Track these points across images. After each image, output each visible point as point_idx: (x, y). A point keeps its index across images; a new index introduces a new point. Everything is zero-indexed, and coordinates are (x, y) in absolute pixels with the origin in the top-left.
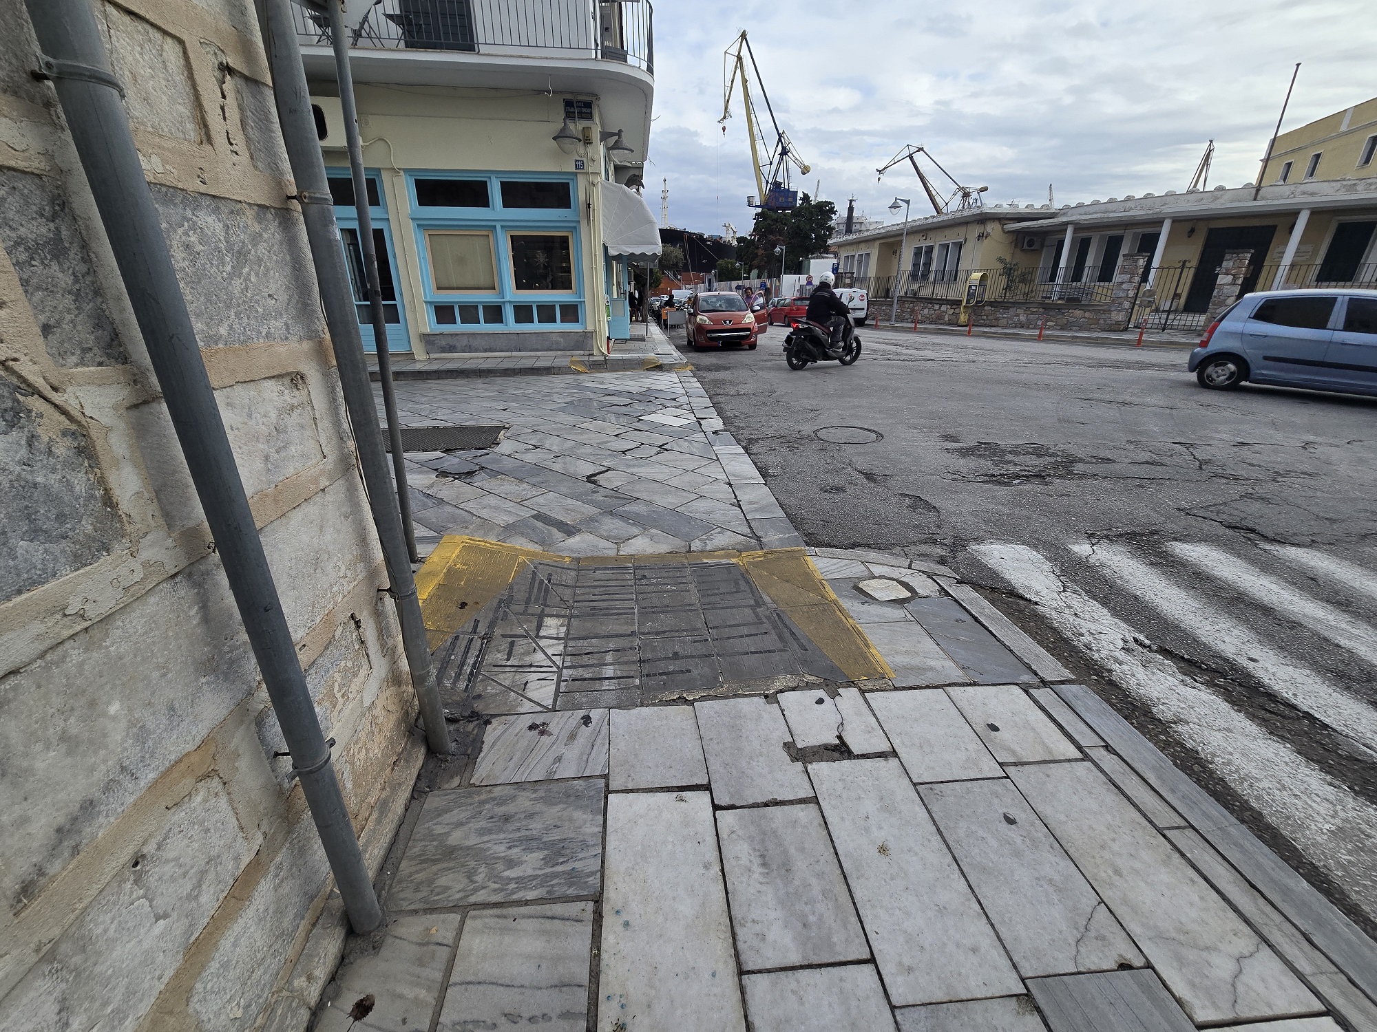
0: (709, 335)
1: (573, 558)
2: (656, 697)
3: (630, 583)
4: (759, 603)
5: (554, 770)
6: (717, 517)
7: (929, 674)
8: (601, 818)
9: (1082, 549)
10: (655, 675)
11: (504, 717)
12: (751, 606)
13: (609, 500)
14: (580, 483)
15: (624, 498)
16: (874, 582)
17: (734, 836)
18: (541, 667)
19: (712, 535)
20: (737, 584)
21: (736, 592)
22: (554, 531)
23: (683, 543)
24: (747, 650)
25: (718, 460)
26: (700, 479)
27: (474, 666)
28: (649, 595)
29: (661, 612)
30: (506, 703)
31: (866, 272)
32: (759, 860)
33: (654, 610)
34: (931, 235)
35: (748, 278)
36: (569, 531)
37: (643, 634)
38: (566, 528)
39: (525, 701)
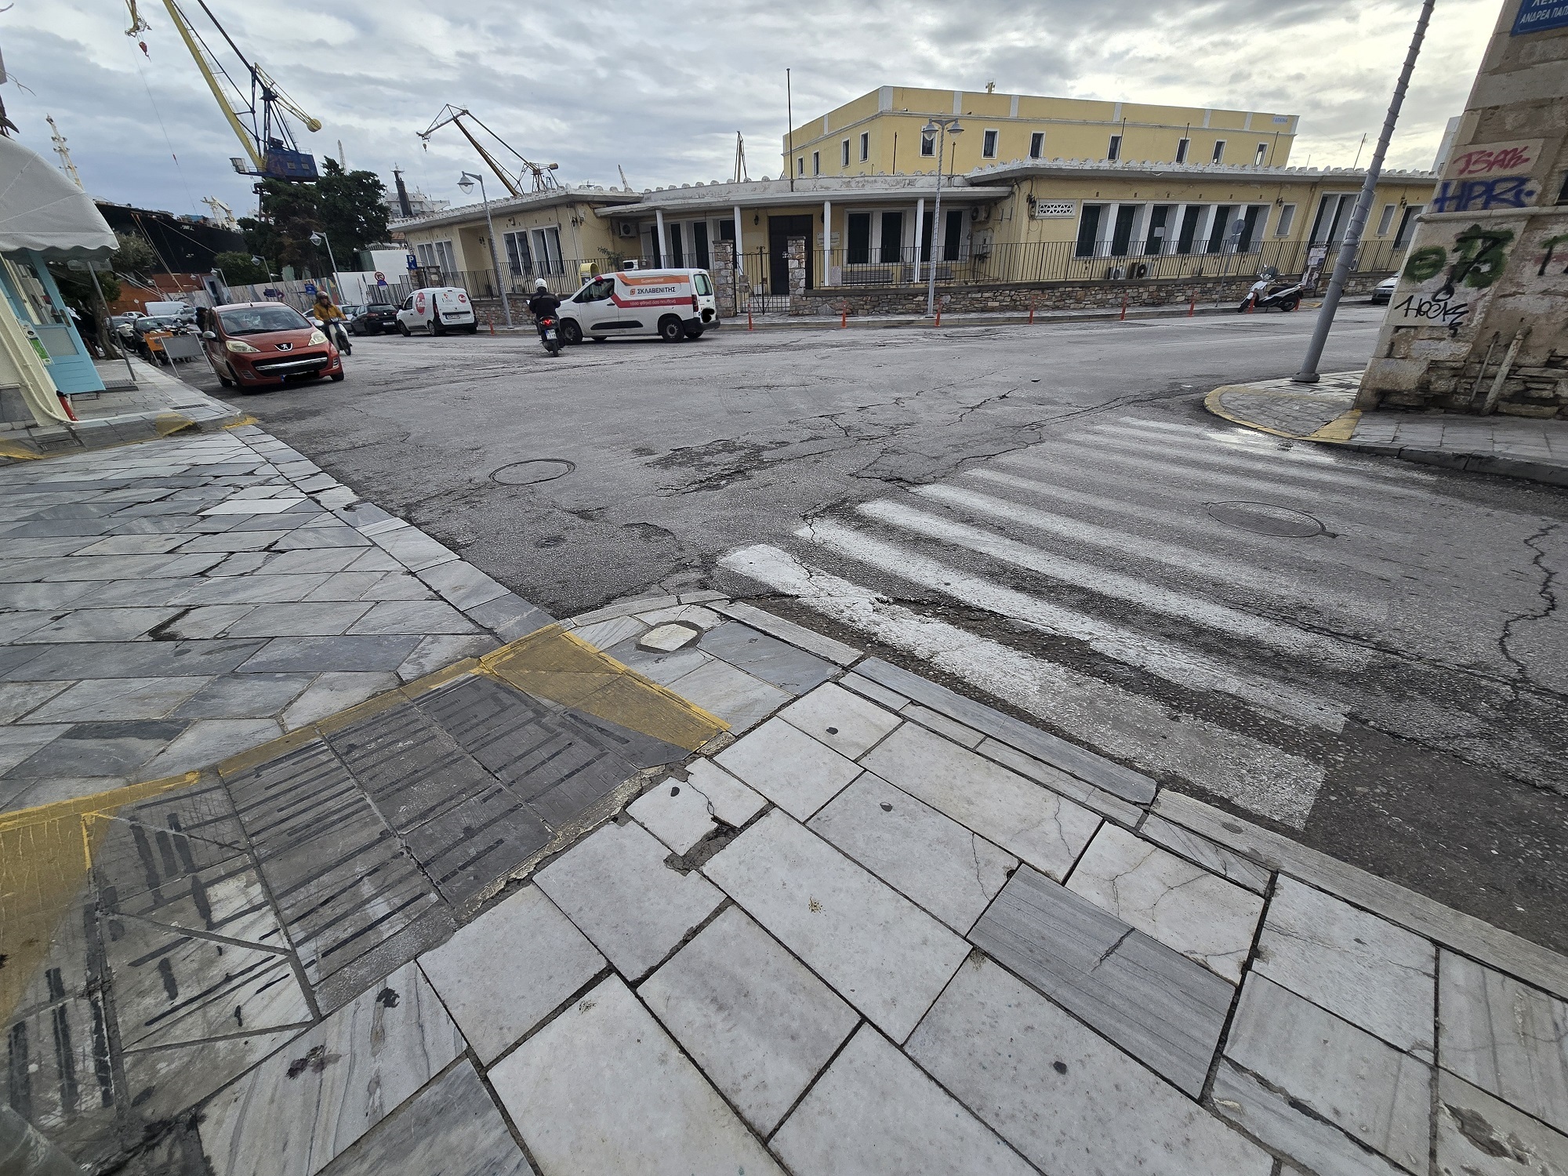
0: (259, 368)
1: (201, 771)
2: (475, 902)
3: (333, 765)
4: (540, 712)
5: (377, 1103)
6: (417, 623)
7: (758, 708)
8: (495, 1113)
9: (804, 532)
10: (454, 873)
11: (227, 1091)
12: (530, 721)
13: (218, 657)
14: (142, 647)
15: (246, 645)
16: (654, 634)
17: (672, 1002)
18: (251, 969)
19: (423, 649)
20: (497, 700)
21: (502, 711)
22: (133, 742)
23: (386, 676)
24: (559, 776)
25: (375, 545)
26: (363, 579)
27: (99, 1050)
28: (377, 770)
29: (413, 783)
30: (216, 1067)
31: (453, 266)
32: (713, 1007)
33: (397, 786)
34: (519, 219)
35: (280, 279)
36: (168, 730)
37: (402, 827)
38: (156, 728)
39: (253, 1039)
